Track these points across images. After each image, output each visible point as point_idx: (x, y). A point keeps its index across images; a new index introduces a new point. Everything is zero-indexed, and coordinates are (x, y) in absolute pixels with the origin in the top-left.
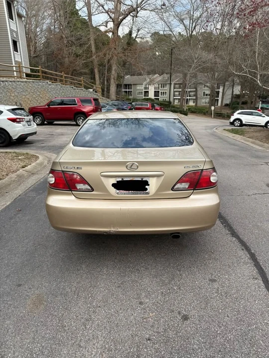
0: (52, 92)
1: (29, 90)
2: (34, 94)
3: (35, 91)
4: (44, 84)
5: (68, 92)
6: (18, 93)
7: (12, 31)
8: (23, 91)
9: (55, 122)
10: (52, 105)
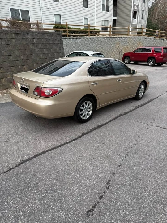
0: (146, 43)
1: (130, 42)
2: (132, 45)
3: (134, 43)
4: (142, 38)
5: (159, 43)
6: (122, 44)
7: (134, 5)
8: (126, 43)
9: (139, 63)
10: (136, 52)
